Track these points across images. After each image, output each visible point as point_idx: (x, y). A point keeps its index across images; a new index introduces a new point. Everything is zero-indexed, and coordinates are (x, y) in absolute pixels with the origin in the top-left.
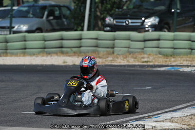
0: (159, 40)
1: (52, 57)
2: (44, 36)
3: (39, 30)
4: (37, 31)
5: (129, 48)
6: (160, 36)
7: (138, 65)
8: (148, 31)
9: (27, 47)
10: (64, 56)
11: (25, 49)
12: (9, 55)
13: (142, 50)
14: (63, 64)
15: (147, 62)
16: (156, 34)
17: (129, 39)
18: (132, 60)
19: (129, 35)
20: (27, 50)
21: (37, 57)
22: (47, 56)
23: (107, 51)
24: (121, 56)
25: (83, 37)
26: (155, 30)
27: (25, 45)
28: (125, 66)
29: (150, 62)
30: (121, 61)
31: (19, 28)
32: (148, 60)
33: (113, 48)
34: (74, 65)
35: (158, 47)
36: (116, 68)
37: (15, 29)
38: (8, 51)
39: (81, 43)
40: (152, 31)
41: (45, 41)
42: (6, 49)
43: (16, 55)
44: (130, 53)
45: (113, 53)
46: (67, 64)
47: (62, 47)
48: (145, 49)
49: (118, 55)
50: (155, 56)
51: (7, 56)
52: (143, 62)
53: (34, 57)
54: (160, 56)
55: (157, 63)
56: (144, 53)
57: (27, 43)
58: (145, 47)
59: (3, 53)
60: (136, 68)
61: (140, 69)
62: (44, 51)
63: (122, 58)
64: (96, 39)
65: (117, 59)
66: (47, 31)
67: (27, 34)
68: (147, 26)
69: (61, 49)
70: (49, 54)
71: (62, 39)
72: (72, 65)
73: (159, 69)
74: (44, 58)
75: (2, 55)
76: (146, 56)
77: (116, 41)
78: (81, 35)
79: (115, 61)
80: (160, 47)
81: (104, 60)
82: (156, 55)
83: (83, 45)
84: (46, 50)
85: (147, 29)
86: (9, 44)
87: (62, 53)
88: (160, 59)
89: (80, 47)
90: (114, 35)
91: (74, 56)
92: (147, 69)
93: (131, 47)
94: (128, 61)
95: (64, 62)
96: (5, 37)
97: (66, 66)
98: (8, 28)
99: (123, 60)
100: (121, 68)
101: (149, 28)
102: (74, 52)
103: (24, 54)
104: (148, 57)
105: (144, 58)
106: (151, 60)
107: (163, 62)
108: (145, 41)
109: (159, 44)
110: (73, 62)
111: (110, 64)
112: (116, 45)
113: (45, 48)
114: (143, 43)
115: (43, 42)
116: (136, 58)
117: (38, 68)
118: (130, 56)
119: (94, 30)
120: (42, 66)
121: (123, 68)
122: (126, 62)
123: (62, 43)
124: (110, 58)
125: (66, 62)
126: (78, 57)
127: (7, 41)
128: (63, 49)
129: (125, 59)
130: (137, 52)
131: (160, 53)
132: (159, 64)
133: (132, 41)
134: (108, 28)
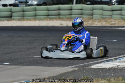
0: (121, 10)
1: (53, 21)
2: (48, 8)
3: (45, 4)
4: (44, 5)
5: (102, 15)
6: (122, 7)
7: (108, 26)
8: (114, 4)
9: (37, 14)
10: (61, 21)
11: (36, 16)
12: (25, 20)
13: (110, 17)
14: (60, 26)
15: (114, 24)
16: (119, 7)
17: (102, 9)
18: (105, 23)
19: (102, 7)
20: (37, 17)
21: (43, 21)
22: (50, 20)
23: (88, 17)
24: (98, 20)
25: (73, 8)
26: (119, 4)
27: (36, 13)
28: (100, 27)
29: (116, 24)
30: (97, 24)
31: (32, 2)
32: (115, 23)
33: (92, 15)
34: (67, 26)
35: (121, 15)
36: (94, 28)
37: (29, 3)
38: (25, 17)
39: (71, 12)
40: (117, 5)
41: (49, 11)
42: (24, 16)
43: (30, 20)
44: (103, 18)
45: (92, 18)
46: (63, 25)
47: (59, 15)
48: (113, 16)
49: (96, 19)
50: (119, 21)
51: (24, 21)
52: (112, 24)
53: (41, 21)
54: (122, 20)
55: (120, 25)
56: (112, 18)
57: (37, 12)
58: (113, 15)
59: (22, 19)
60: (107, 28)
61: (109, 28)
62: (48, 18)
63: (98, 22)
64: (82, 9)
65: (95, 23)
66: (50, 5)
67: (37, 7)
68: (113, 1)
69: (58, 16)
70: (51, 19)
71: (59, 10)
72: (66, 26)
73: (121, 29)
74: (48, 22)
75: (21, 20)
76: (113, 20)
77: (94, 11)
78: (71, 7)
79: (93, 23)
80: (122, 14)
81: (86, 23)
82: (120, 19)
83: (73, 13)
84: (49, 17)
85: (113, 3)
86: (25, 13)
87: (60, 18)
88: (122, 22)
89: (71, 15)
90: (93, 7)
91: (67, 20)
92: (114, 29)
93: (104, 14)
94: (102, 24)
95: (61, 24)
96: (23, 9)
97: (62, 27)
98: (25, 2)
99: (99, 23)
100: (97, 28)
101: (115, 3)
102: (67, 18)
103: (35, 19)
104: (115, 21)
105: (112, 22)
106: (116, 23)
107: (124, 24)
108: (112, 11)
109: (121, 13)
110: (66, 24)
111: (90, 25)
112: (94, 13)
113: (48, 15)
114: (111, 12)
115: (47, 11)
116: (107, 22)
117: (44, 28)
118: (103, 20)
119: (80, 4)
120: (47, 27)
121: (99, 28)
122: (100, 24)
123: (59, 12)
124: (90, 22)
125: (62, 25)
126: (70, 21)
127: (24, 11)
128: (60, 16)
129: (100, 22)
130: (107, 18)
131: (122, 18)
132: (122, 25)
133: (104, 11)
134: (89, 3)
